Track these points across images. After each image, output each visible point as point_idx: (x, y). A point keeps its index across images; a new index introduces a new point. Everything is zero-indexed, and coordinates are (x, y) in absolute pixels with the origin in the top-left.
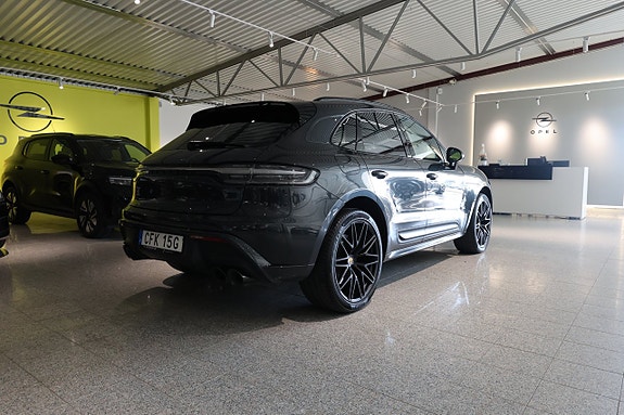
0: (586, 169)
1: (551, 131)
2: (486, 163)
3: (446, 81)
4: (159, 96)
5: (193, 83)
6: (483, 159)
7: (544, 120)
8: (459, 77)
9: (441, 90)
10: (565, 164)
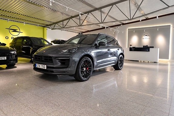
0: (159, 49)
1: (148, 39)
2: (132, 47)
3: (120, 25)
4: (47, 27)
5: (56, 24)
6: (131, 45)
7: (146, 35)
8: (123, 24)
9: (119, 27)
10: (153, 47)
